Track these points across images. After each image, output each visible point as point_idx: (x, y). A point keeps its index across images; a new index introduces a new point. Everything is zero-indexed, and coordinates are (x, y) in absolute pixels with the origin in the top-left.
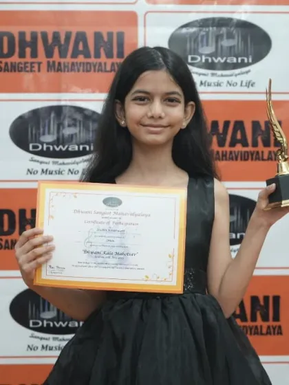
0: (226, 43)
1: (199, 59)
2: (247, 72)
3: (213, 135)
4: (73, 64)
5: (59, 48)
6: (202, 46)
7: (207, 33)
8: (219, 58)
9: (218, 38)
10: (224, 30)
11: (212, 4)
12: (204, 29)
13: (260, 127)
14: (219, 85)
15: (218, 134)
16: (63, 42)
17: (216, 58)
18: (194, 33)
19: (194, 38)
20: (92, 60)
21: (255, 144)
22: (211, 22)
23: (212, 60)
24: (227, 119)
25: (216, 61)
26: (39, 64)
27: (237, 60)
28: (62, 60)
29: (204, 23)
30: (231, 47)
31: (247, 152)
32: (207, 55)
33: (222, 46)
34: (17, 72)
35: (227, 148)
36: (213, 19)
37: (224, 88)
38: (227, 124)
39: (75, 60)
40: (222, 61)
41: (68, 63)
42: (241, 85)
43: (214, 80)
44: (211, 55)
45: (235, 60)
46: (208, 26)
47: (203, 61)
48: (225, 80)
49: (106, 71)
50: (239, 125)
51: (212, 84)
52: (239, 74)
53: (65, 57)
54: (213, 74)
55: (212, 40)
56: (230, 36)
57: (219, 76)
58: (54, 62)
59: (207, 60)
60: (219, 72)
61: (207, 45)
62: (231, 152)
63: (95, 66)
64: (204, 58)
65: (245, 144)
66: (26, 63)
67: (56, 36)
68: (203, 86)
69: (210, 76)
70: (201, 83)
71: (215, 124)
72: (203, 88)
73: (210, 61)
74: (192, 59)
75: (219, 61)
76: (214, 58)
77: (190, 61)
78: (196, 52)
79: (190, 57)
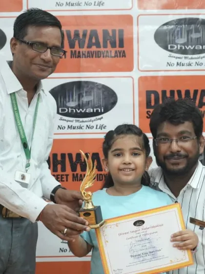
0: (194, 36)
1: (176, 47)
4: (88, 52)
5: (79, 41)
6: (178, 38)
7: (181, 29)
8: (190, 46)
9: (189, 32)
10: (193, 27)
11: (184, 9)
12: (179, 26)
14: (190, 65)
16: (81, 37)
17: (188, 47)
18: (172, 29)
19: (172, 33)
20: (102, 49)
22: (183, 22)
23: (185, 47)
24: (196, 89)
25: (188, 48)
28: (81, 50)
29: (179, 22)
30: (198, 38)
32: (181, 44)
33: (191, 38)
36: (185, 19)
37: (193, 67)
38: (196, 92)
39: (90, 50)
40: (192, 48)
41: (85, 52)
43: (187, 61)
44: (184, 44)
45: (201, 47)
46: (182, 24)
47: (179, 48)
48: (194, 61)
49: (111, 57)
50: (204, 93)
51: (185, 65)
52: (203, 57)
53: (83, 47)
54: (185, 58)
55: (184, 34)
56: (197, 31)
57: (190, 59)
58: (75, 51)
59: (181, 48)
60: (190, 56)
61: (181, 37)
63: (103, 54)
64: (179, 46)
67: (77, 33)
68: (179, 66)
69: (184, 59)
70: (178, 64)
71: (188, 92)
72: (179, 68)
73: (183, 48)
74: (171, 47)
75: (190, 48)
76: (186, 46)
77: (169, 48)
78: (174, 42)
79: (169, 46)
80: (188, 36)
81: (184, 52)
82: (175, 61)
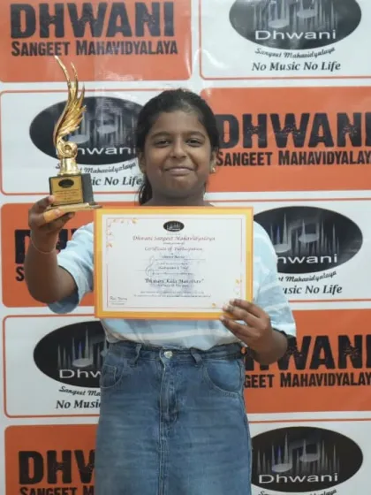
0: (303, 14)
1: (269, 34)
2: (331, 51)
3: (289, 131)
4: (109, 44)
5: (91, 24)
6: (273, 19)
8: (295, 34)
9: (293, 8)
13: (348, 120)
14: (294, 67)
15: (295, 131)
16: (95, 16)
17: (291, 34)
18: (263, 2)
19: (263, 9)
20: (134, 39)
21: (342, 143)
23: (286, 36)
24: (306, 111)
25: (291, 38)
26: (66, 44)
27: (318, 36)
28: (95, 40)
30: (309, 19)
31: (332, 153)
32: (279, 30)
33: (297, 19)
34: (39, 56)
35: (306, 149)
37: (301, 72)
38: (305, 117)
39: (111, 39)
40: (299, 38)
41: (103, 43)
42: (323, 68)
43: (289, 61)
44: (284, 30)
47: (275, 37)
48: (301, 61)
49: (151, 53)
50: (321, 119)
51: (287, 67)
52: (320, 54)
53: (99, 35)
54: (286, 55)
55: (285, 11)
56: (308, 5)
57: (295, 56)
58: (85, 42)
59: (279, 37)
60: (295, 52)
61: (279, 17)
62: (311, 154)
63: (137, 47)
64: (275, 34)
65: (329, 143)
66: (49, 44)
67: (87, 9)
68: (274, 70)
69: (284, 57)
70: (272, 66)
71: (290, 118)
72: (274, 73)
73: (283, 37)
74: (261, 35)
75: (295, 37)
76: (288, 34)
77: (257, 38)
78: (264, 26)
79: (257, 33)
80: (291, 14)
81: (284, 44)
82: (267, 61)
